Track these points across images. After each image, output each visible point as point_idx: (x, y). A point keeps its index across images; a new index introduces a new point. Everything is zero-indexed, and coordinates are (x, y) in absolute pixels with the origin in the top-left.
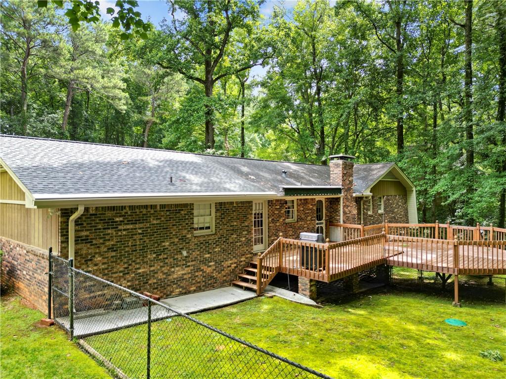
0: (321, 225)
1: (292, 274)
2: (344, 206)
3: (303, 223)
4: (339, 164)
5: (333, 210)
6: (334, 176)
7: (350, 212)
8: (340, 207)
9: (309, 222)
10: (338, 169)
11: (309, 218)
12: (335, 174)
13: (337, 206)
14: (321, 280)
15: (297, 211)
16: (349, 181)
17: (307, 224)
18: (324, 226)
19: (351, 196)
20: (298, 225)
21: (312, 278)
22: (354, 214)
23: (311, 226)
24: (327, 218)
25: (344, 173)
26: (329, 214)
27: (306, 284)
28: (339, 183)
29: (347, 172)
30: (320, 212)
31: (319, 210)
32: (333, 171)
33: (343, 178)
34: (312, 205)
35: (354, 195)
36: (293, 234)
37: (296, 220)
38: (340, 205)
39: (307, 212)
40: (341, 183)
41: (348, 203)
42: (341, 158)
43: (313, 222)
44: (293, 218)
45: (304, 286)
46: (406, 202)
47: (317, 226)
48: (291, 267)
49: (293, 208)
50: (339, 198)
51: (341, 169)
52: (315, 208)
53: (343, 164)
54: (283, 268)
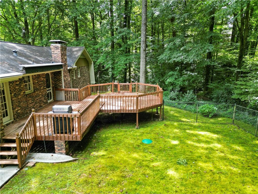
0: (50, 91)
1: (47, 140)
2: (64, 76)
3: (38, 92)
4: (58, 47)
5: (57, 80)
6: (55, 55)
7: (67, 80)
8: (62, 78)
9: (42, 91)
10: (58, 50)
11: (42, 87)
12: (56, 54)
13: (60, 77)
14: (74, 140)
15: (33, 83)
16: (65, 59)
17: (41, 92)
18: (51, 91)
19: (67, 69)
20: (35, 94)
21: (67, 140)
22: (69, 81)
23: (44, 93)
24: (53, 86)
25: (62, 54)
26: (54, 83)
27: (62, 145)
28: (59, 61)
29: (63, 53)
30: (48, 82)
31: (48, 80)
32: (54, 52)
33: (61, 57)
34: (43, 78)
35: (68, 68)
36: (32, 101)
37: (33, 90)
38: (61, 76)
39: (41, 83)
40: (61, 61)
41: (65, 74)
42: (59, 43)
43: (45, 90)
44: (30, 89)
45: (60, 147)
46: (89, 70)
47: (47, 92)
48: (47, 135)
49: (30, 82)
50: (61, 71)
51: (60, 51)
52: (45, 80)
53: (61, 47)
54: (39, 137)
